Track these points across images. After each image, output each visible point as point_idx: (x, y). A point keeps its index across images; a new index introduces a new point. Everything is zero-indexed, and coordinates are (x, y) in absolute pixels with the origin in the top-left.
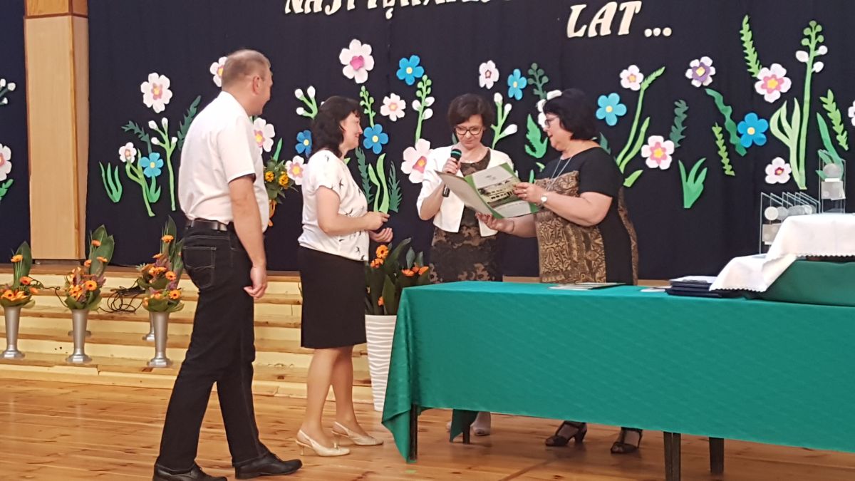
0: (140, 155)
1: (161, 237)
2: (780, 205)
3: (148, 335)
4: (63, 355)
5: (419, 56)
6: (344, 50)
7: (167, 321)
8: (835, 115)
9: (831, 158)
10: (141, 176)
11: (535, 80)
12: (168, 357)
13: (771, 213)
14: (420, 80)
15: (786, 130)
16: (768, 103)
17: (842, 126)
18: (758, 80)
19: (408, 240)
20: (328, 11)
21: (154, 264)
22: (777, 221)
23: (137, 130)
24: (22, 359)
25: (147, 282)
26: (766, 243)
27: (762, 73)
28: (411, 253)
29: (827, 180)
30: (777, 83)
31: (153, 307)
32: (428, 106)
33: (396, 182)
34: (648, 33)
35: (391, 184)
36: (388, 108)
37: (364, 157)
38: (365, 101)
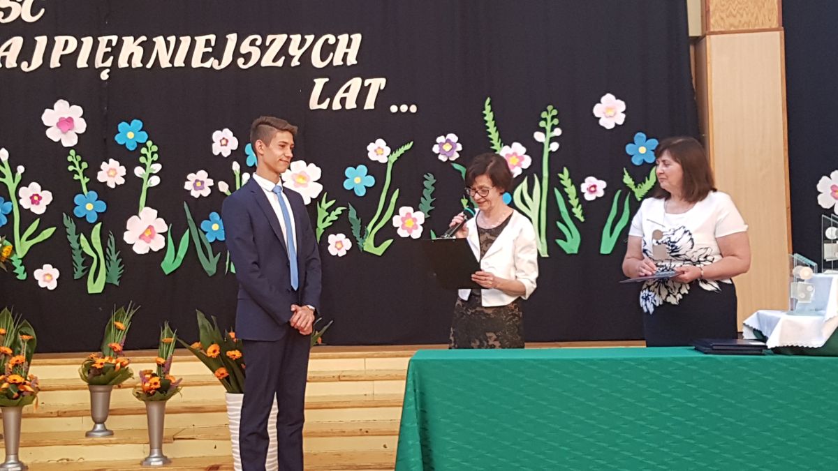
5: (142, 120)
6: (48, 111)
8: (571, 190)
9: (568, 229)
14: (144, 145)
15: (527, 202)
17: (577, 200)
27: (504, 151)
32: (154, 172)
33: (116, 253)
34: (394, 109)
35: (110, 255)
36: (106, 175)
37: (74, 226)
38: (75, 166)
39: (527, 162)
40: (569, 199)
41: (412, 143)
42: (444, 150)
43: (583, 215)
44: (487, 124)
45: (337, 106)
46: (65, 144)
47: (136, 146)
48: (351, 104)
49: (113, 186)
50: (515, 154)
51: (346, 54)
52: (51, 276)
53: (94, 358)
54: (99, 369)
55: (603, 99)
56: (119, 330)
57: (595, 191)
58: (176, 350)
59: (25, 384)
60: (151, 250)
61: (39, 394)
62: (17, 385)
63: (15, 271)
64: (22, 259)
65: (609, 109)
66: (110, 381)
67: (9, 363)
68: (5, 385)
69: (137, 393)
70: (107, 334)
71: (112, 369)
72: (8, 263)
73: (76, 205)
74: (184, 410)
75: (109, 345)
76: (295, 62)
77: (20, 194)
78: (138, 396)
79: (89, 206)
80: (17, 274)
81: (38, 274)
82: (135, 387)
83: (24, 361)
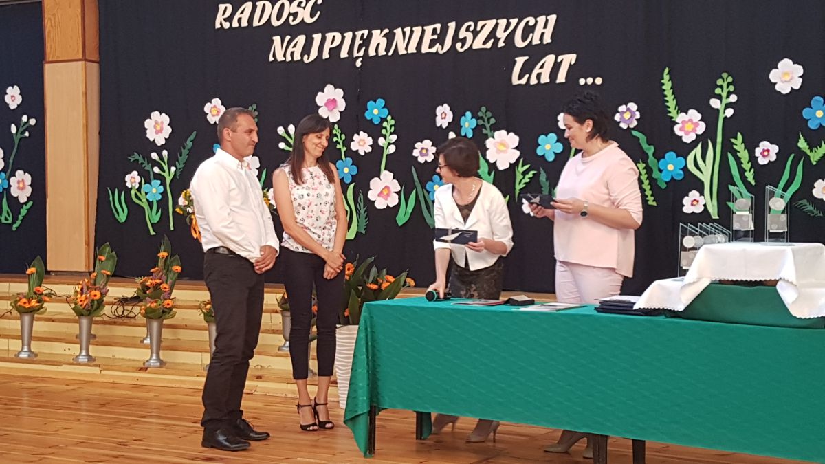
0: (143, 182)
1: (158, 253)
2: (697, 235)
3: (145, 339)
4: (71, 355)
5: (384, 99)
6: (320, 94)
7: (161, 326)
8: (744, 155)
9: (740, 192)
10: (144, 200)
11: (484, 121)
12: (161, 358)
13: (688, 241)
14: (385, 120)
15: (701, 167)
16: (685, 143)
17: (750, 164)
18: (677, 123)
19: (371, 259)
20: (306, 60)
21: (151, 277)
22: (693, 249)
23: (141, 160)
24: (35, 359)
25: (145, 292)
26: (684, 268)
27: (680, 118)
28: (374, 270)
29: (738, 213)
30: (692, 126)
31: (150, 315)
32: (392, 142)
33: (364, 208)
34: (582, 81)
35: (360, 210)
36: (358, 144)
38: (338, 138)
39: (702, 128)
40: (742, 163)
42: (625, 118)
43: (754, 179)
44: (665, 93)
45: (534, 81)
47: (380, 120)
48: (545, 79)
49: (362, 154)
50: (690, 120)
51: (543, 34)
55: (780, 65)
57: (768, 155)
60: (388, 206)
65: (785, 74)
76: (501, 44)
79: (346, 169)
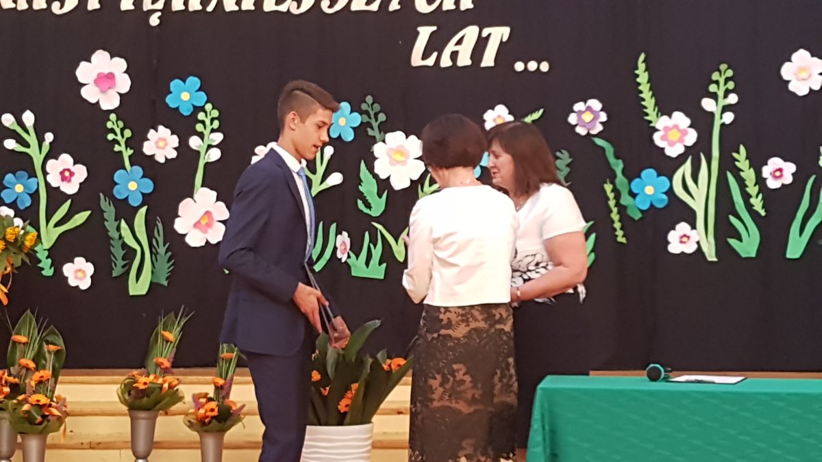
5: (199, 78)
6: (83, 64)
8: (749, 175)
9: (744, 226)
11: (370, 118)
14: (202, 109)
15: (691, 191)
16: (669, 157)
17: (757, 187)
20: (56, 7)
27: (661, 123)
30: (679, 135)
32: (215, 143)
33: (164, 246)
34: (519, 66)
35: (157, 247)
36: (154, 146)
37: (114, 210)
38: (116, 134)
39: (692, 137)
40: (747, 186)
41: (541, 111)
42: (583, 121)
43: (763, 207)
44: (641, 88)
45: (446, 62)
46: (105, 106)
47: (192, 109)
48: (464, 60)
49: (161, 159)
50: (676, 127)
52: (84, 272)
53: (136, 375)
54: (142, 390)
55: (795, 56)
56: (167, 341)
57: (781, 176)
58: (238, 369)
59: (50, 405)
60: (207, 242)
61: (68, 419)
62: (40, 407)
63: (40, 265)
64: (48, 250)
65: (801, 69)
66: (155, 406)
67: (32, 380)
68: (26, 407)
69: (189, 421)
70: (153, 348)
71: (158, 390)
72: (32, 254)
73: (116, 184)
74: (246, 445)
75: (154, 360)
76: (394, 5)
77: (48, 168)
78: (191, 425)
79: (131, 184)
80: (43, 269)
81: (68, 269)
82: (187, 414)
83: (50, 378)
